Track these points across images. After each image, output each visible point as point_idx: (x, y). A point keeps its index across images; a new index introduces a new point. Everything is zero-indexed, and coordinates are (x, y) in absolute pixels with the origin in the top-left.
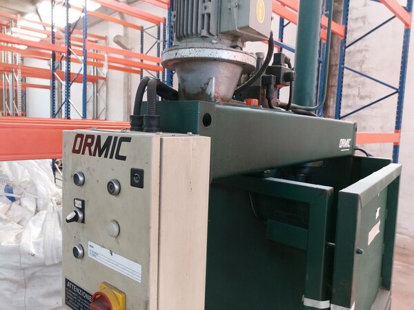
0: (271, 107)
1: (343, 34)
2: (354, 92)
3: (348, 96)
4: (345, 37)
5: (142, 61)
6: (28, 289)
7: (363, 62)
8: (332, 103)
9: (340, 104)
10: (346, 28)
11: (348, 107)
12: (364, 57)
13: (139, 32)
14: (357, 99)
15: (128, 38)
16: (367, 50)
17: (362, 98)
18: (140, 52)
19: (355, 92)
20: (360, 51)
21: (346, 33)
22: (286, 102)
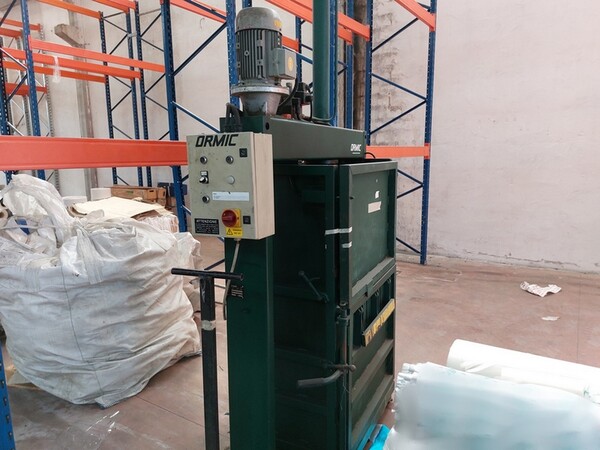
0: (299, 119)
1: (368, 35)
2: (383, 102)
3: (378, 107)
4: (371, 39)
5: (105, 63)
6: (72, 311)
7: (392, 67)
8: (362, 116)
9: (370, 117)
10: (371, 28)
11: (379, 120)
12: (393, 61)
13: (96, 21)
14: (388, 110)
15: (77, 28)
16: (395, 54)
17: (393, 109)
18: (101, 51)
19: (385, 102)
20: (388, 55)
21: (371, 34)
22: (309, 116)
